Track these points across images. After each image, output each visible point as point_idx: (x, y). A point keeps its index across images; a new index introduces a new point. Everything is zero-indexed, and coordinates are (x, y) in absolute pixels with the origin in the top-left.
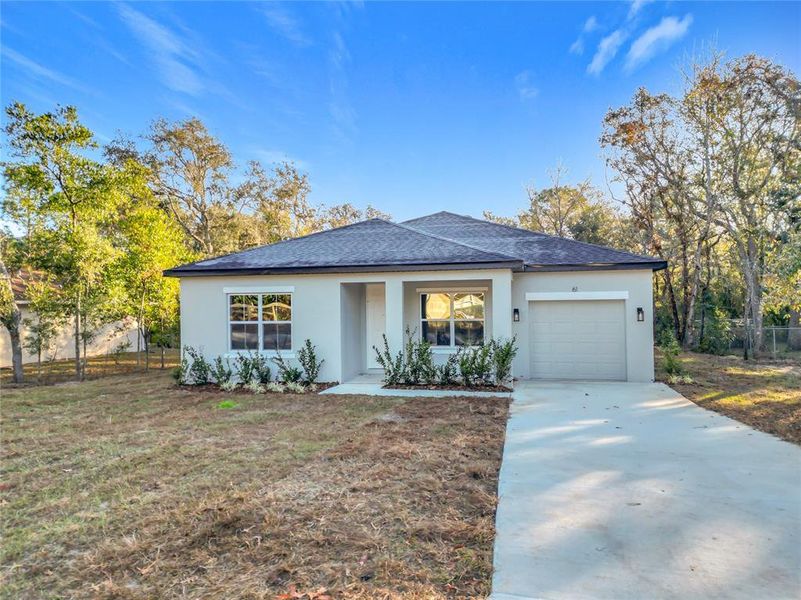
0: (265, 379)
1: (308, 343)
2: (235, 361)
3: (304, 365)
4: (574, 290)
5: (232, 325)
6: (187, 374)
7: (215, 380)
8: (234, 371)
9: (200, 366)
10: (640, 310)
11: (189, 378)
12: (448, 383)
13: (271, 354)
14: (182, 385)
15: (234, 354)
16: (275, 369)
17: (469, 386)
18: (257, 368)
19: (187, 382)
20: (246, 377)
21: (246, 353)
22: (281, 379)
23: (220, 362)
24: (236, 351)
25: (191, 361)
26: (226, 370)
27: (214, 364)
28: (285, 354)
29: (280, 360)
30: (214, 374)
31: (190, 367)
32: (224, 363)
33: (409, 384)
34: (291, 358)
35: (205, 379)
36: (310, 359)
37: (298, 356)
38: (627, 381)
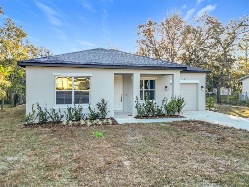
1: (103, 100)
3: (100, 110)
4: (184, 79)
5: (56, 92)
10: (202, 87)
11: (35, 120)
12: (160, 115)
17: (169, 116)
19: (33, 123)
24: (67, 105)
32: (57, 111)
33: (146, 117)
36: (103, 108)
37: (97, 106)
38: (198, 110)
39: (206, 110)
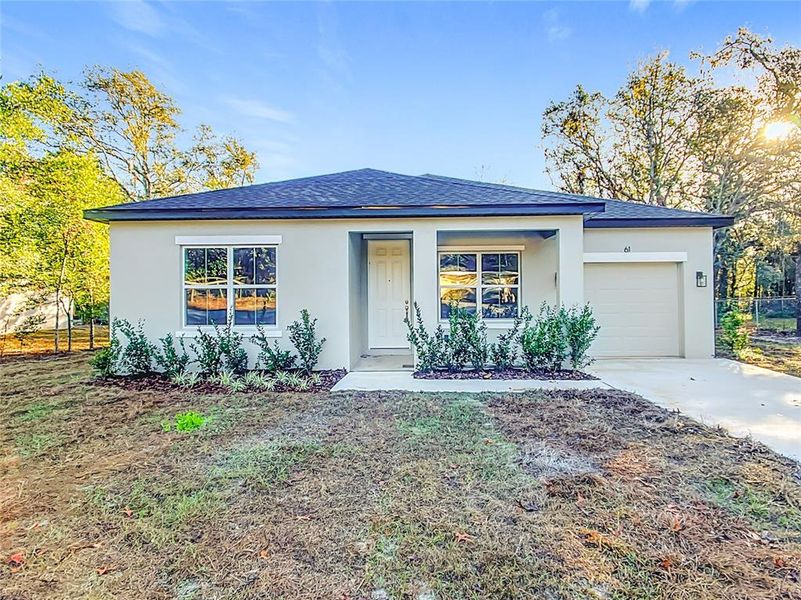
0: (239, 367)
1: (306, 315)
2: (194, 342)
3: (298, 346)
4: (627, 250)
5: (187, 290)
6: (119, 361)
7: (161, 369)
8: (193, 356)
9: (139, 349)
10: (699, 275)
11: (121, 367)
13: (249, 331)
14: (109, 379)
15: (192, 332)
16: (254, 353)
18: (228, 352)
19: (119, 373)
20: (211, 364)
21: (210, 330)
22: (263, 366)
23: (170, 343)
24: (196, 327)
25: (125, 342)
26: (180, 354)
27: (160, 345)
28: (269, 331)
29: (264, 339)
30: (160, 361)
31: (124, 351)
32: (176, 345)
33: (451, 371)
34: (279, 336)
35: (146, 367)
36: (305, 337)
37: (290, 333)
38: (684, 357)
39: (717, 355)
